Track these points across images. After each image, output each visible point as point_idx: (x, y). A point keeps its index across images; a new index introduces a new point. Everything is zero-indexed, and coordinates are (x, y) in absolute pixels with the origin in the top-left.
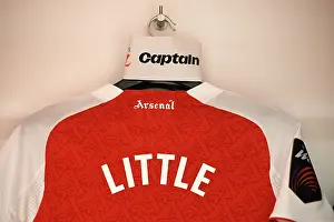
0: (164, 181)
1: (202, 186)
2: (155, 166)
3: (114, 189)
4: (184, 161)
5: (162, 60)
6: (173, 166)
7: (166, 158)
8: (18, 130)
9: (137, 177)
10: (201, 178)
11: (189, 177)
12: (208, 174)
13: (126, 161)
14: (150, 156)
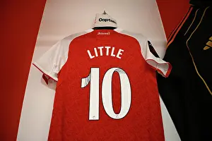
0: (107, 54)
1: (120, 56)
2: (104, 50)
3: (91, 57)
4: (113, 48)
5: (105, 20)
6: (110, 50)
7: (108, 48)
9: (99, 54)
10: (119, 53)
11: (116, 53)
12: (121, 52)
13: (95, 49)
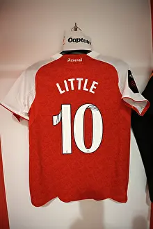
8: (24, 72)
14: (74, 79)
